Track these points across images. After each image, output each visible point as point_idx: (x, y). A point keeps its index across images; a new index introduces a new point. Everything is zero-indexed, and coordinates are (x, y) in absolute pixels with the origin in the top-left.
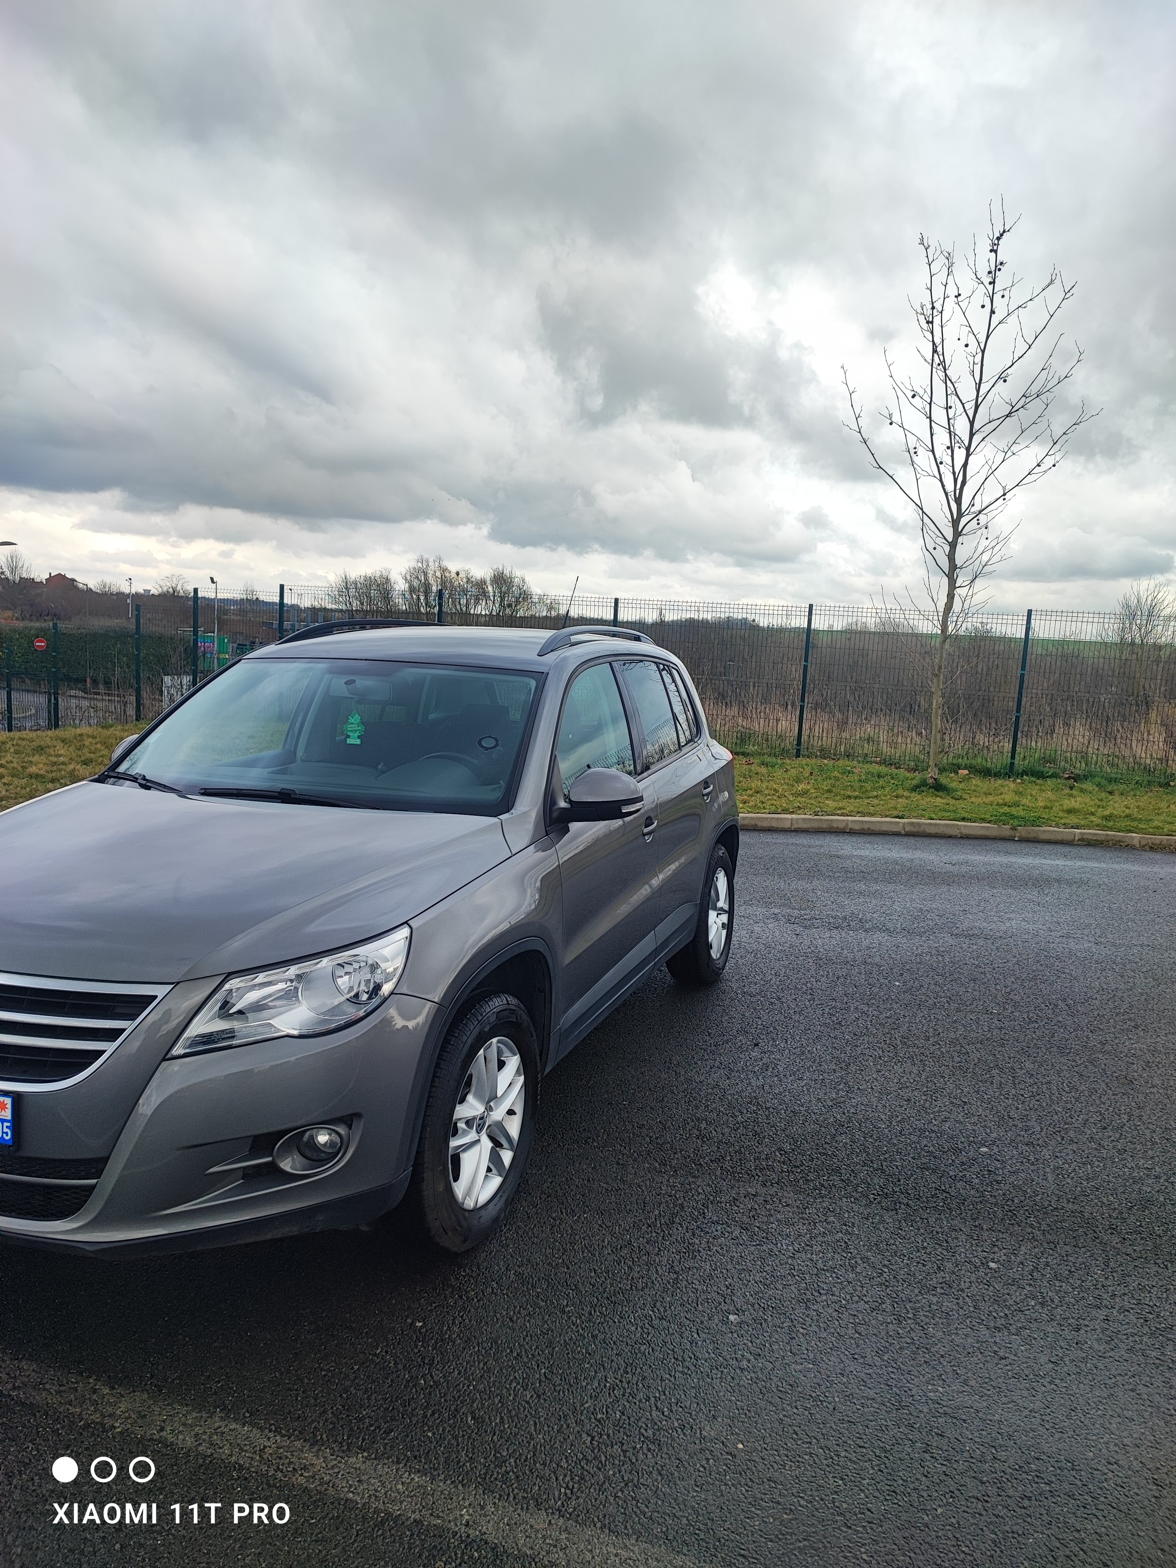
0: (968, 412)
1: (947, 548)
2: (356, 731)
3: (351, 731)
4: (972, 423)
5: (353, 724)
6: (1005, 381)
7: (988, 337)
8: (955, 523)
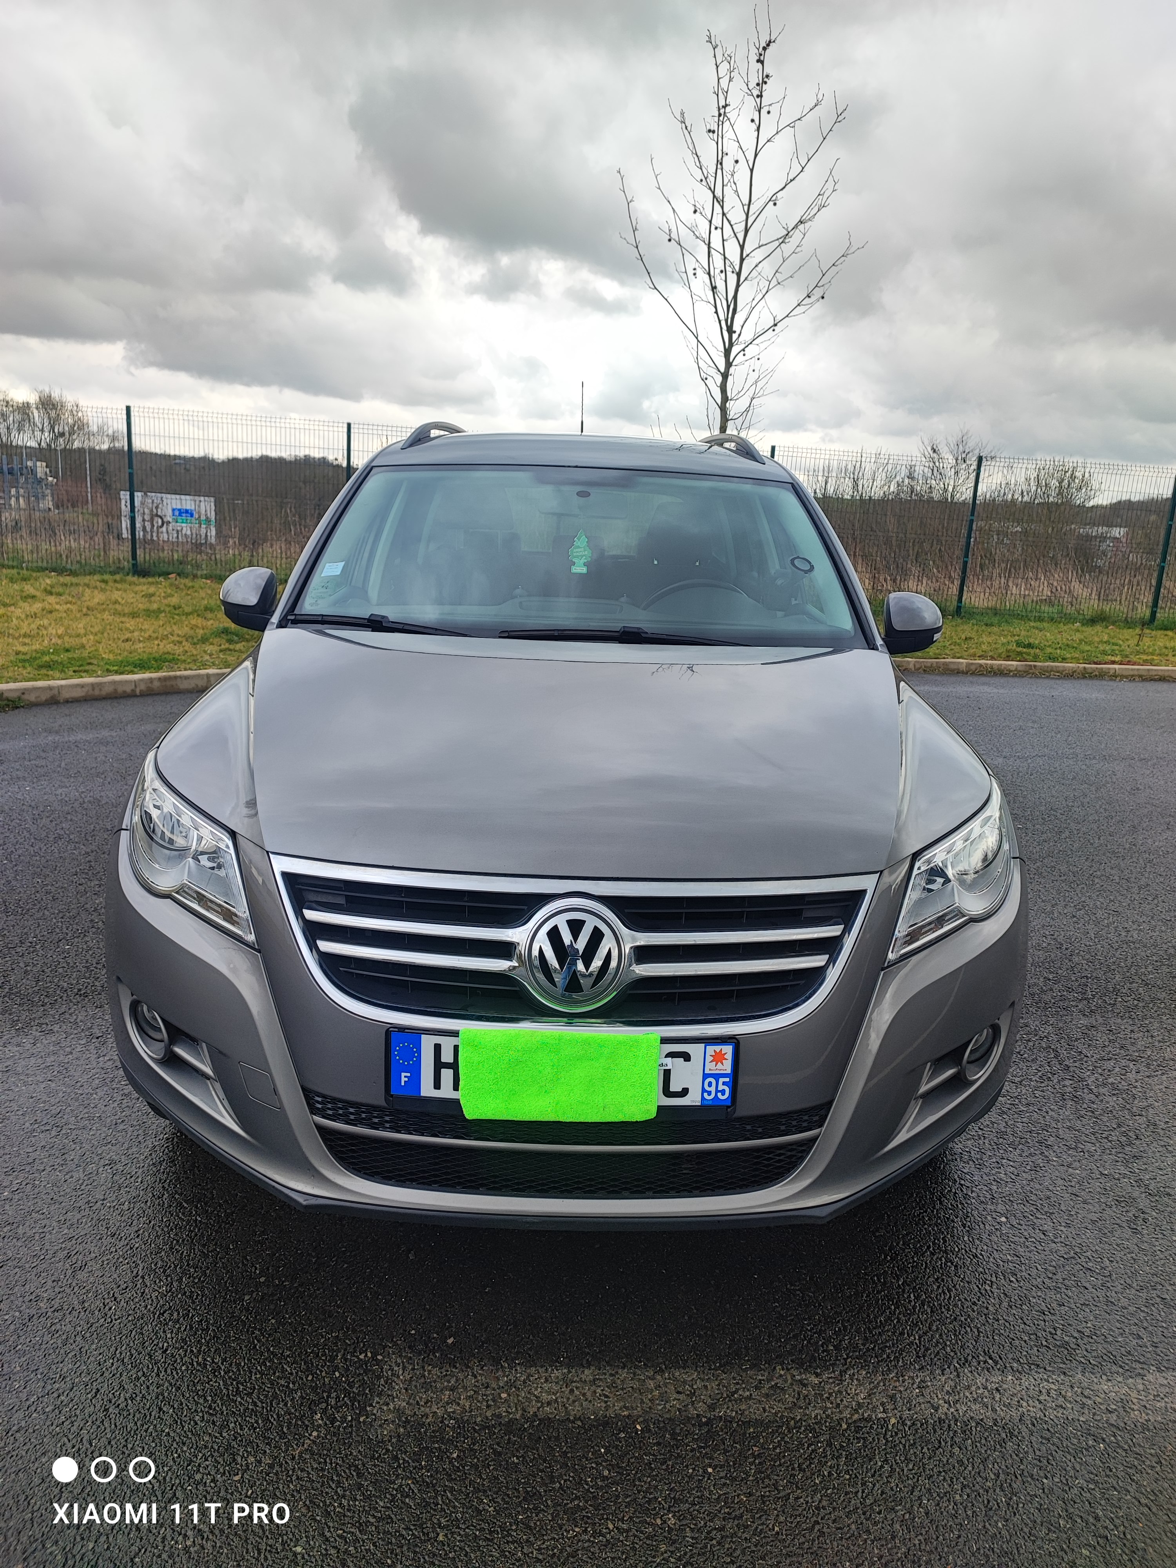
0: (738, 235)
1: (719, 379)
2: (582, 556)
3: (577, 557)
4: (742, 247)
5: (579, 547)
6: (775, 204)
7: (756, 155)
8: (727, 352)
